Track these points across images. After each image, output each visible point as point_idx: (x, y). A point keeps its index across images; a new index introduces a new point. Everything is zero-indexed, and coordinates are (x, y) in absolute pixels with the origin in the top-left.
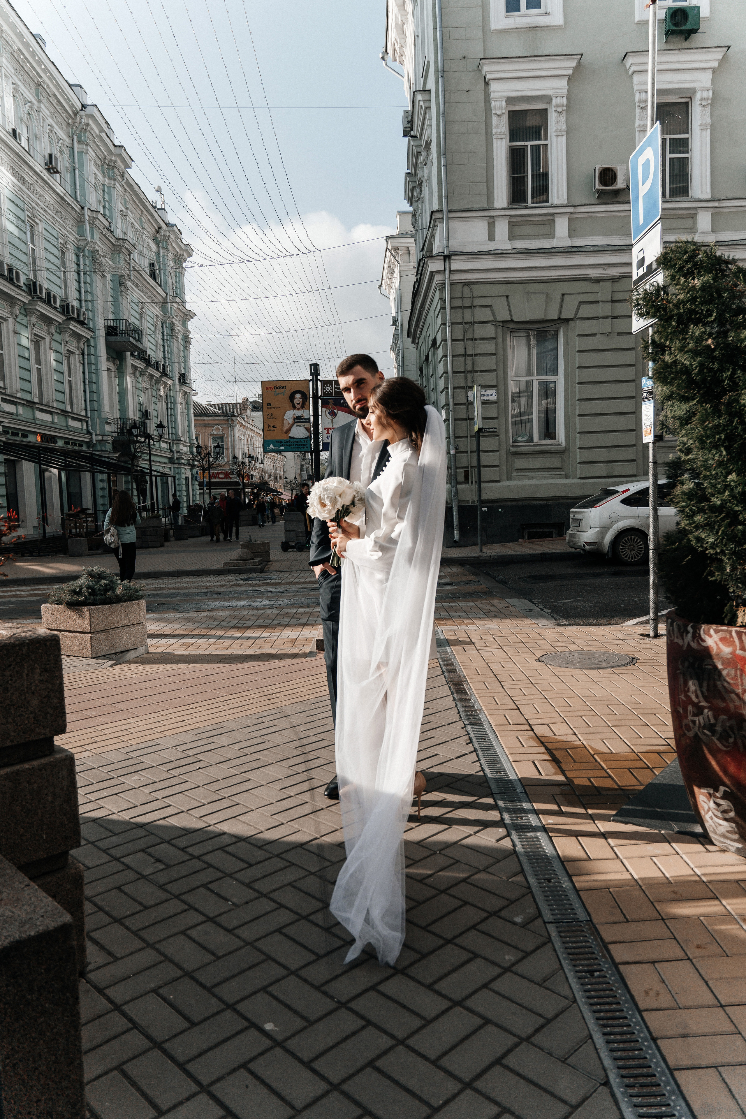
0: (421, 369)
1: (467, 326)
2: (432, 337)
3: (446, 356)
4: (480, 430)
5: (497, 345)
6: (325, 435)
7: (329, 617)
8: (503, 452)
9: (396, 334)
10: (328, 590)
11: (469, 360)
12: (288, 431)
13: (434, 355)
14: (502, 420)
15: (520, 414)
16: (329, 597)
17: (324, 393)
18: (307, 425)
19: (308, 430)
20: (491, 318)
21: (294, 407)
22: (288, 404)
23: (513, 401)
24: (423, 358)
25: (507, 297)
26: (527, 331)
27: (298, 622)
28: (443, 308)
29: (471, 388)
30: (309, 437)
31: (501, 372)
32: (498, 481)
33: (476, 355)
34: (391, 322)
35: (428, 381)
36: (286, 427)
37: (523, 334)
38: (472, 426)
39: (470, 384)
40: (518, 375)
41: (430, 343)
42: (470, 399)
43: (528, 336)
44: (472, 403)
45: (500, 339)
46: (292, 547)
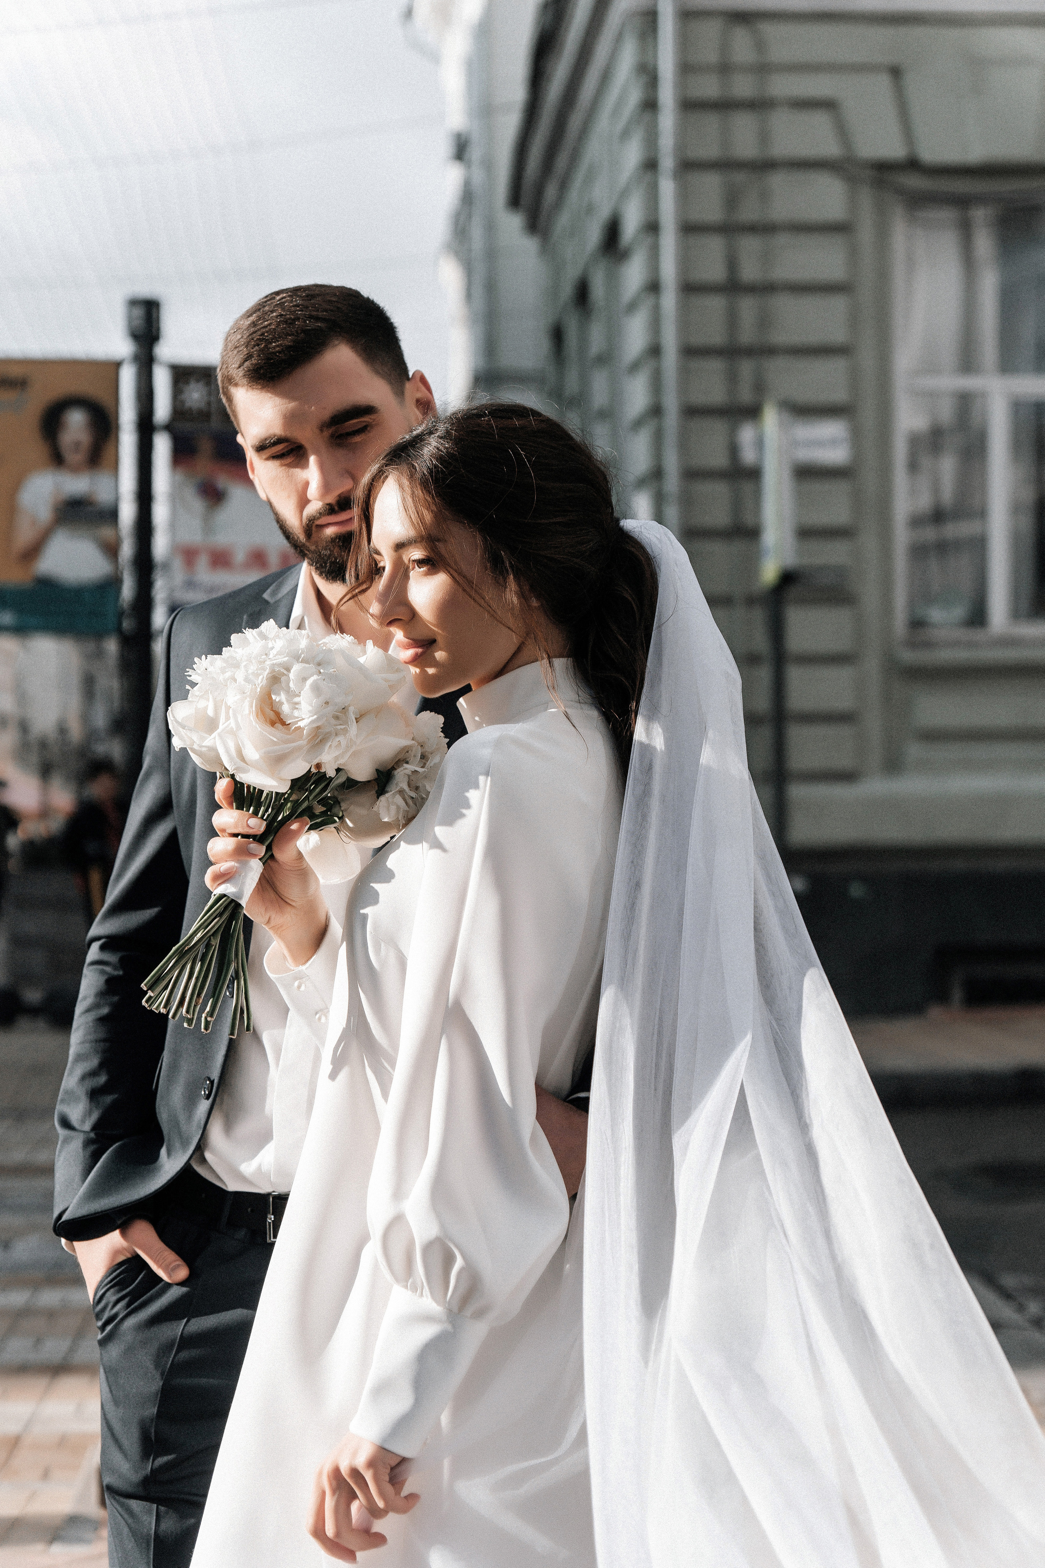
0: (557, 335)
1: (740, 177)
2: (603, 213)
3: (654, 287)
4: (788, 579)
5: (853, 253)
6: (179, 574)
7: (146, 1482)
8: (872, 665)
9: (467, 197)
10: (145, 1358)
11: (748, 307)
12: (34, 551)
13: (613, 282)
14: (869, 542)
15: (938, 516)
16: (156, 1384)
17: (179, 412)
18: (106, 532)
19: (111, 550)
20: (830, 148)
21: (57, 459)
22: (36, 448)
23: (913, 466)
24: (567, 290)
25: (896, 72)
26: (963, 202)
27: (32, 1357)
28: (650, 105)
29: (753, 412)
30: (113, 583)
31: (867, 358)
32: (847, 776)
33: (767, 288)
34: (444, 147)
35: (585, 381)
36: (25, 535)
37: (947, 214)
38: (752, 562)
39: (746, 396)
40: (930, 368)
41: (594, 234)
42: (748, 456)
43: (966, 230)
44: (754, 474)
45: (866, 234)
46: (34, 1012)
